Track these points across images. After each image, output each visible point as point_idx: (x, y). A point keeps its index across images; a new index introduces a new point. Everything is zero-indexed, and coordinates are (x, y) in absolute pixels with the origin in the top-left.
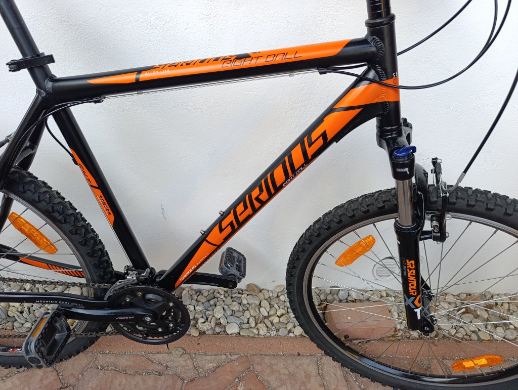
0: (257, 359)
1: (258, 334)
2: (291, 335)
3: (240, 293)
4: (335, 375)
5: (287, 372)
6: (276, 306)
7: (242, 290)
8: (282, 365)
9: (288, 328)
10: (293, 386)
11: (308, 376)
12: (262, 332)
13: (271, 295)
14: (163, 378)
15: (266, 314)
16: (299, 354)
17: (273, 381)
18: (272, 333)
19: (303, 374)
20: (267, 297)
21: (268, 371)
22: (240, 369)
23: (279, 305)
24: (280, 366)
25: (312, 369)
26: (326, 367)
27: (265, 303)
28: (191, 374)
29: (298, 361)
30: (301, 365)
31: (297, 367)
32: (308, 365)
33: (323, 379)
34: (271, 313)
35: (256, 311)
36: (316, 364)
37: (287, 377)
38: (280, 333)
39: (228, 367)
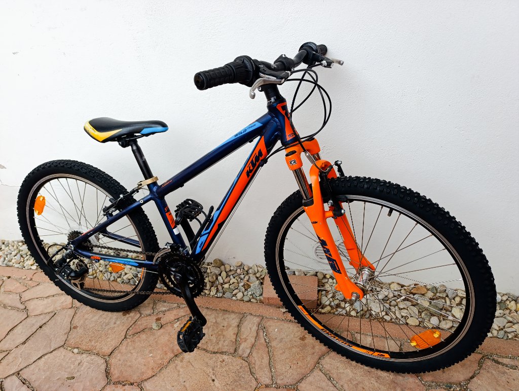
1: (209, 294)
2: (234, 298)
3: (208, 265)
4: (250, 329)
5: (214, 321)
6: (231, 277)
7: (211, 264)
8: (213, 316)
9: (234, 293)
11: (229, 326)
12: (212, 293)
13: (232, 268)
15: (221, 281)
18: (218, 294)
19: (226, 324)
20: (227, 270)
22: (183, 314)
23: (234, 276)
25: (235, 323)
26: (246, 322)
27: (224, 274)
29: (227, 316)
31: (224, 319)
32: (233, 319)
33: (239, 330)
34: (226, 281)
35: (213, 278)
36: (240, 319)
37: (212, 324)
38: (225, 296)
39: (175, 312)
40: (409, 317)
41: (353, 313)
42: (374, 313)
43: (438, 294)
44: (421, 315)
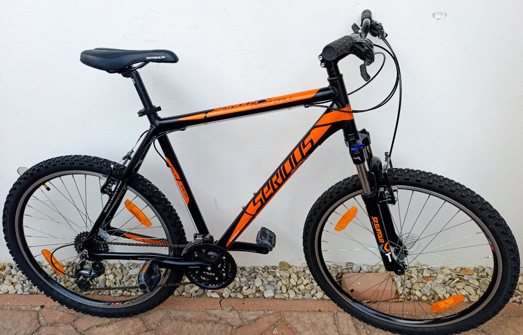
0: (287, 314)
1: (289, 297)
2: (314, 298)
3: (274, 269)
4: (347, 324)
5: (310, 322)
6: (302, 278)
7: (275, 267)
9: (312, 293)
10: (314, 331)
11: (326, 325)
12: (291, 296)
13: (298, 270)
14: (218, 325)
15: (295, 284)
16: (320, 311)
17: (299, 328)
18: (299, 296)
19: (323, 324)
20: (295, 271)
21: (295, 322)
22: (275, 320)
23: (305, 277)
24: (305, 318)
25: (330, 320)
26: (341, 319)
28: (239, 323)
29: (319, 315)
30: (321, 317)
31: (318, 319)
32: (326, 318)
33: (338, 327)
34: (299, 283)
35: (287, 281)
36: (333, 317)
37: (310, 325)
38: (305, 297)
39: (266, 319)
40: (469, 295)
41: (424, 298)
42: (441, 296)
43: (480, 274)
44: (476, 292)
